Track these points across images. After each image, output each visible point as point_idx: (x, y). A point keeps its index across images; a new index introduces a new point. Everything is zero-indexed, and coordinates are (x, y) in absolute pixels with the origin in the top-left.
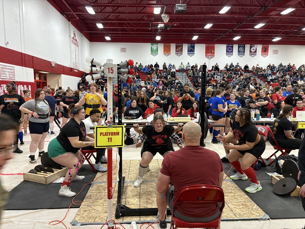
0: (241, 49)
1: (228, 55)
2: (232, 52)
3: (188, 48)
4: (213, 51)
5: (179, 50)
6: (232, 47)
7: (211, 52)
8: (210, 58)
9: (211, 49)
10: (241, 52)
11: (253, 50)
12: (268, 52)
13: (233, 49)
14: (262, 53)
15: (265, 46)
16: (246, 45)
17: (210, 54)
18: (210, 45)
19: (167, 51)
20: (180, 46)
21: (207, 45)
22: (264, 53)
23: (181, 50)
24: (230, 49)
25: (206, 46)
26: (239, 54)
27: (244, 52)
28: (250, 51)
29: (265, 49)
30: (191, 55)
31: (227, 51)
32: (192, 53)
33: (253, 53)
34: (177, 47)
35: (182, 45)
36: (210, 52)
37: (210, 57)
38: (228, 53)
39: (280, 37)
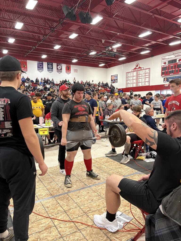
0: (50, 66)
2: (43, 68)
4: (25, 66)
6: (42, 64)
7: (24, 67)
9: (23, 64)
10: (50, 69)
11: (59, 67)
12: (70, 70)
13: (43, 66)
14: (66, 71)
15: (68, 65)
16: (53, 63)
17: (23, 69)
18: (23, 61)
21: (20, 60)
22: (68, 71)
24: (40, 66)
26: (48, 70)
27: (53, 69)
28: (57, 69)
29: (69, 68)
31: (38, 67)
33: (60, 70)
38: (39, 69)
39: (76, 59)
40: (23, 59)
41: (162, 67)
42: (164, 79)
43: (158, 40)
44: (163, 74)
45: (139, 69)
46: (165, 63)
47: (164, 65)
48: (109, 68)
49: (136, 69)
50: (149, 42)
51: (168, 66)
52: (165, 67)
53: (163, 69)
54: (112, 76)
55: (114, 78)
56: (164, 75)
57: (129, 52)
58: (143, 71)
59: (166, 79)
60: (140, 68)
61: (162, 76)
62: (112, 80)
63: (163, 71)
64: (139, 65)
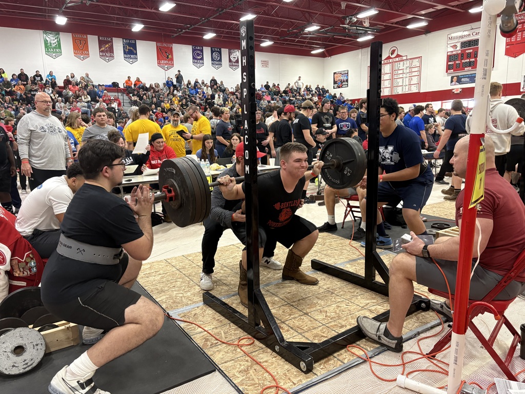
0: (215, 55)
1: (195, 64)
2: (202, 59)
3: (124, 47)
4: (170, 56)
5: (107, 51)
6: (202, 51)
7: (168, 57)
8: (166, 69)
9: (166, 53)
10: (216, 61)
11: (234, 58)
13: (203, 55)
16: (222, 49)
17: (166, 62)
18: (165, 45)
19: (81, 49)
20: (108, 42)
21: (159, 44)
23: (111, 50)
24: (198, 55)
25: (157, 47)
26: (213, 64)
27: (221, 61)
28: (230, 61)
30: (131, 60)
31: (194, 58)
32: (132, 56)
33: (234, 64)
34: (101, 43)
35: (112, 39)
36: (165, 56)
37: (166, 66)
38: (196, 61)
39: (271, 39)
40: (166, 42)
41: (449, 54)
42: (452, 78)
43: (450, 4)
44: (450, 69)
45: (397, 59)
46: (455, 46)
47: (452, 50)
48: (329, 58)
49: (391, 60)
50: (432, 6)
51: (460, 52)
52: (454, 55)
53: (450, 58)
54: (335, 73)
55: (339, 78)
56: (452, 70)
57: (384, 24)
58: (405, 62)
59: (455, 78)
60: (398, 56)
61: (447, 72)
62: (335, 82)
63: (449, 62)
64: (396, 51)
